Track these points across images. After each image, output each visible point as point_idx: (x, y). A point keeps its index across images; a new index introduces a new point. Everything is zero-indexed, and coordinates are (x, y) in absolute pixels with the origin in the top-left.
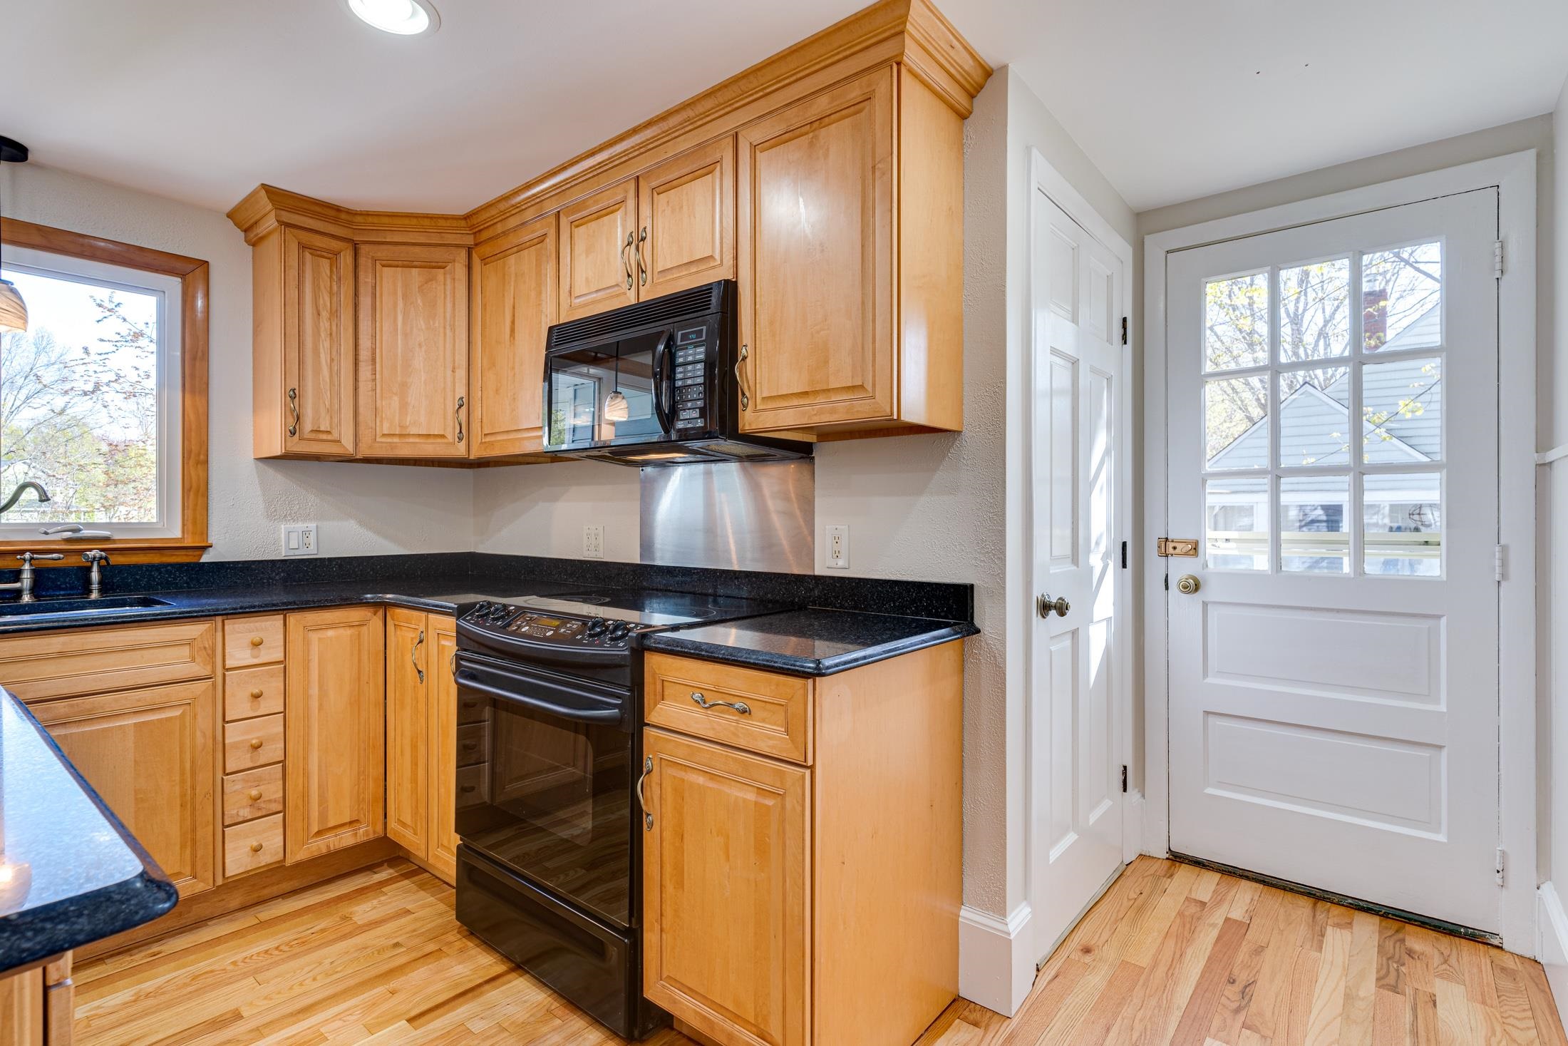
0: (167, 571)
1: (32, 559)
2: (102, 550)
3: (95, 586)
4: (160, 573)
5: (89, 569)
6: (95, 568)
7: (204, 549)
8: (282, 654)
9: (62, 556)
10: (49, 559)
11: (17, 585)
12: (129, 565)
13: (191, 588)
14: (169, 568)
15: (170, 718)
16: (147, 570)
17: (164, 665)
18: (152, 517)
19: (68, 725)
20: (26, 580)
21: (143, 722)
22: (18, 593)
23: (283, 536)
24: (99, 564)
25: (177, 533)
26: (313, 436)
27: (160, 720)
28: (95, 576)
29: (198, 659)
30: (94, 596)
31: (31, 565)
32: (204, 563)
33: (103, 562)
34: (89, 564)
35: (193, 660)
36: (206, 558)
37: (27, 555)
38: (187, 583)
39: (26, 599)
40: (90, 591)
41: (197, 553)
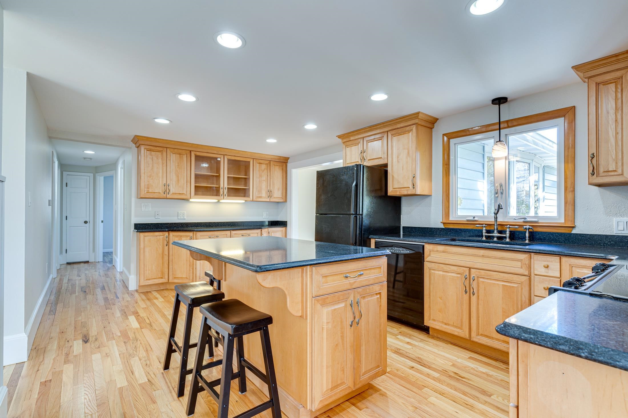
0: (556, 235)
1: (509, 227)
2: (530, 226)
3: (527, 238)
4: (553, 236)
5: (526, 232)
6: (527, 232)
7: (573, 227)
8: (559, 274)
9: (518, 227)
10: (514, 228)
11: (504, 235)
12: (542, 232)
13: (566, 243)
14: (557, 234)
15: (513, 287)
16: (548, 234)
17: (512, 267)
18: (555, 214)
19: (485, 279)
20: (508, 235)
21: (505, 285)
22: (505, 237)
23: (614, 224)
24: (528, 230)
25: (562, 221)
26: (606, 174)
27: (510, 286)
28: (527, 235)
29: (523, 268)
30: (527, 242)
31: (509, 229)
32: (573, 234)
33: (530, 230)
34: (525, 230)
35: (522, 268)
36: (574, 231)
37: (508, 226)
38: (564, 241)
39: (508, 240)
40: (526, 240)
41: (571, 229)
